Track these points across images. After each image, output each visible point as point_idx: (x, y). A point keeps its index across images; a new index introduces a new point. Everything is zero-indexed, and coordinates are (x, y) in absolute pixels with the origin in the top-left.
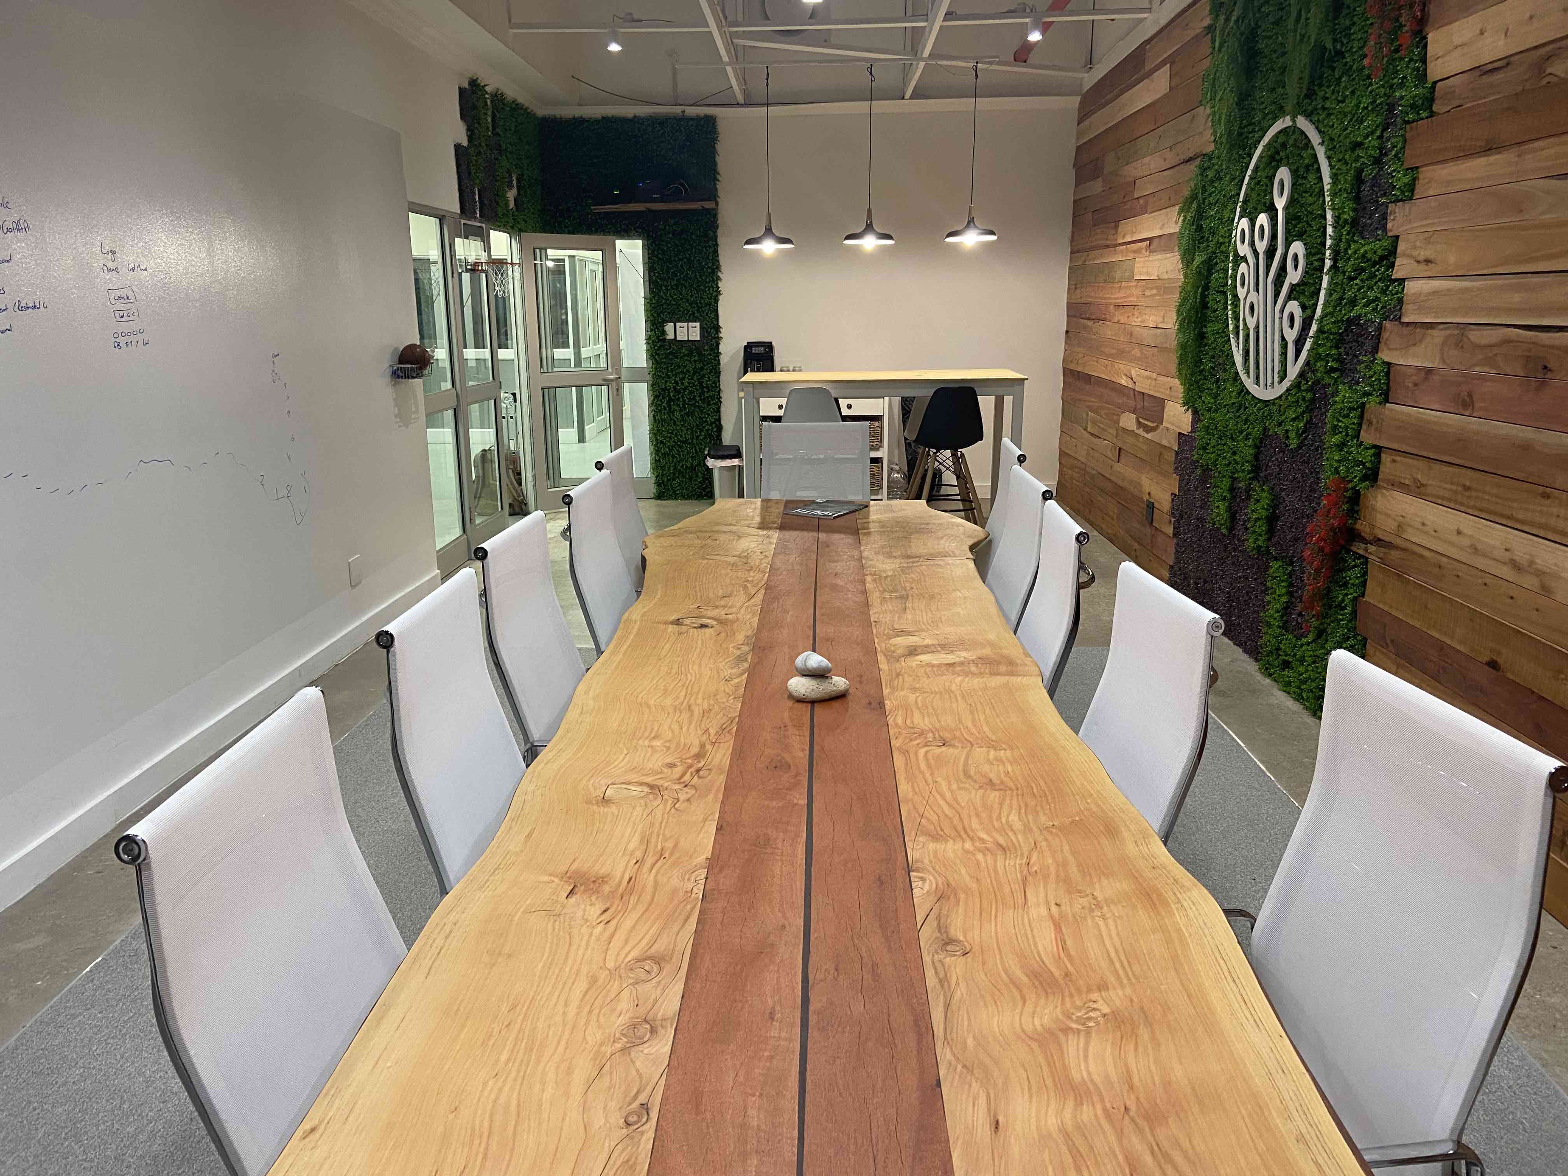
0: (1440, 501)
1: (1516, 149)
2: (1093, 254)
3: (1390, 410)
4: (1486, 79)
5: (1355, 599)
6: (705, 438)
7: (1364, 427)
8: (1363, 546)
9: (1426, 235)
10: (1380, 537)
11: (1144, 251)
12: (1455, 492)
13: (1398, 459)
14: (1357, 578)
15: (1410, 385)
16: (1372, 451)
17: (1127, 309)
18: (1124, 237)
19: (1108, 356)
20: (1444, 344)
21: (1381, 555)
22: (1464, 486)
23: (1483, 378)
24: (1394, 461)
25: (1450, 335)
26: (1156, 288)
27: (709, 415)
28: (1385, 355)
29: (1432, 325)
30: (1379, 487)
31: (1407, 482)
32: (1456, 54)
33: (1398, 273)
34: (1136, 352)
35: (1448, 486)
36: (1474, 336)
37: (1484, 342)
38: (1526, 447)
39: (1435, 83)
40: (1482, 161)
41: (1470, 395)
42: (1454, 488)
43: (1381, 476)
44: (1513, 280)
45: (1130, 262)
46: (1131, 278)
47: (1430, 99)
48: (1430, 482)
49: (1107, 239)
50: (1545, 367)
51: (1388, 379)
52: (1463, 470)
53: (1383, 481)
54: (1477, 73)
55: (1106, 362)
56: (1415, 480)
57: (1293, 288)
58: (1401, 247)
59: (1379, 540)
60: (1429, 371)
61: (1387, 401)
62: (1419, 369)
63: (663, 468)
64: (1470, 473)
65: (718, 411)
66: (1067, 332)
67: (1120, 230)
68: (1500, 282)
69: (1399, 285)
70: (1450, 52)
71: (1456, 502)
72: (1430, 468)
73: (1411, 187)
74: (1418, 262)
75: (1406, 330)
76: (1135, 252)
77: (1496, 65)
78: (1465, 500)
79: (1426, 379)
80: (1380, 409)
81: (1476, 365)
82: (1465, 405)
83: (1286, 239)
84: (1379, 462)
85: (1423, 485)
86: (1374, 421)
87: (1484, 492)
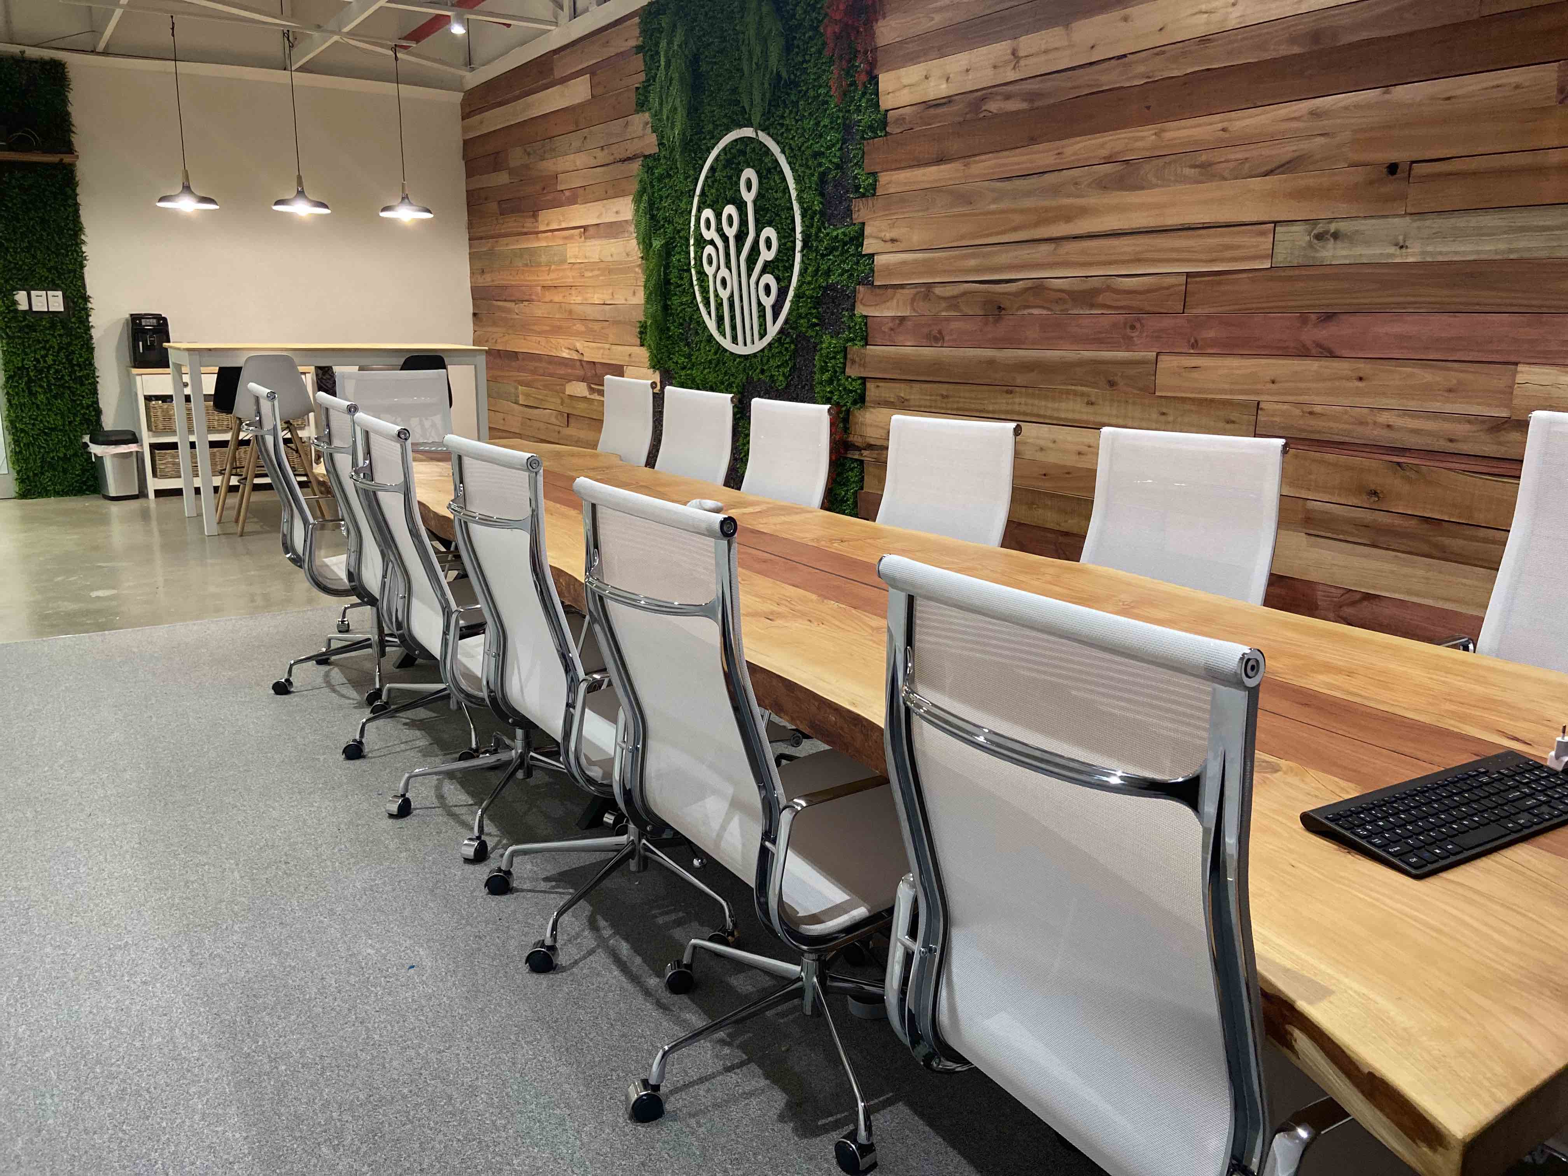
0: (922, 409)
1: (962, 161)
2: (505, 240)
3: (870, 350)
4: (932, 111)
5: (855, 493)
6: (81, 423)
7: (848, 364)
8: (857, 453)
9: (889, 222)
10: (873, 443)
11: (577, 238)
12: (936, 401)
13: (881, 384)
14: (856, 476)
15: (886, 330)
16: (859, 382)
17: (560, 289)
18: (548, 224)
19: (540, 333)
20: (913, 300)
21: (875, 456)
22: (942, 395)
23: (948, 319)
24: (878, 386)
25: (918, 293)
26: (599, 269)
27: (83, 397)
28: (861, 310)
29: (902, 286)
30: (867, 407)
31: (892, 400)
32: (906, 91)
33: (867, 249)
34: (580, 327)
35: (928, 398)
36: (938, 291)
37: (948, 294)
38: (991, 363)
39: (887, 111)
40: (934, 169)
41: (940, 332)
42: (933, 398)
43: (867, 399)
44: (970, 251)
45: (561, 248)
46: (563, 261)
47: (884, 123)
48: (913, 397)
49: (523, 227)
50: (1000, 307)
51: (866, 328)
52: (940, 385)
53: (871, 402)
54: (923, 106)
55: (539, 339)
56: (899, 397)
57: (767, 264)
58: (868, 231)
59: (871, 445)
60: (903, 319)
61: (867, 344)
62: (893, 318)
63: (26, 460)
64: (946, 386)
65: (94, 392)
66: (475, 314)
67: (540, 219)
68: (957, 253)
69: (869, 259)
70: (899, 90)
71: (936, 407)
72: (911, 387)
73: (874, 186)
74: (885, 241)
75: (878, 291)
76: (566, 238)
77: (938, 102)
78: (944, 405)
79: (900, 324)
80: (863, 351)
81: (943, 311)
82: (936, 339)
83: (756, 226)
84: (865, 390)
85: (907, 400)
86: (857, 359)
87: (960, 397)
